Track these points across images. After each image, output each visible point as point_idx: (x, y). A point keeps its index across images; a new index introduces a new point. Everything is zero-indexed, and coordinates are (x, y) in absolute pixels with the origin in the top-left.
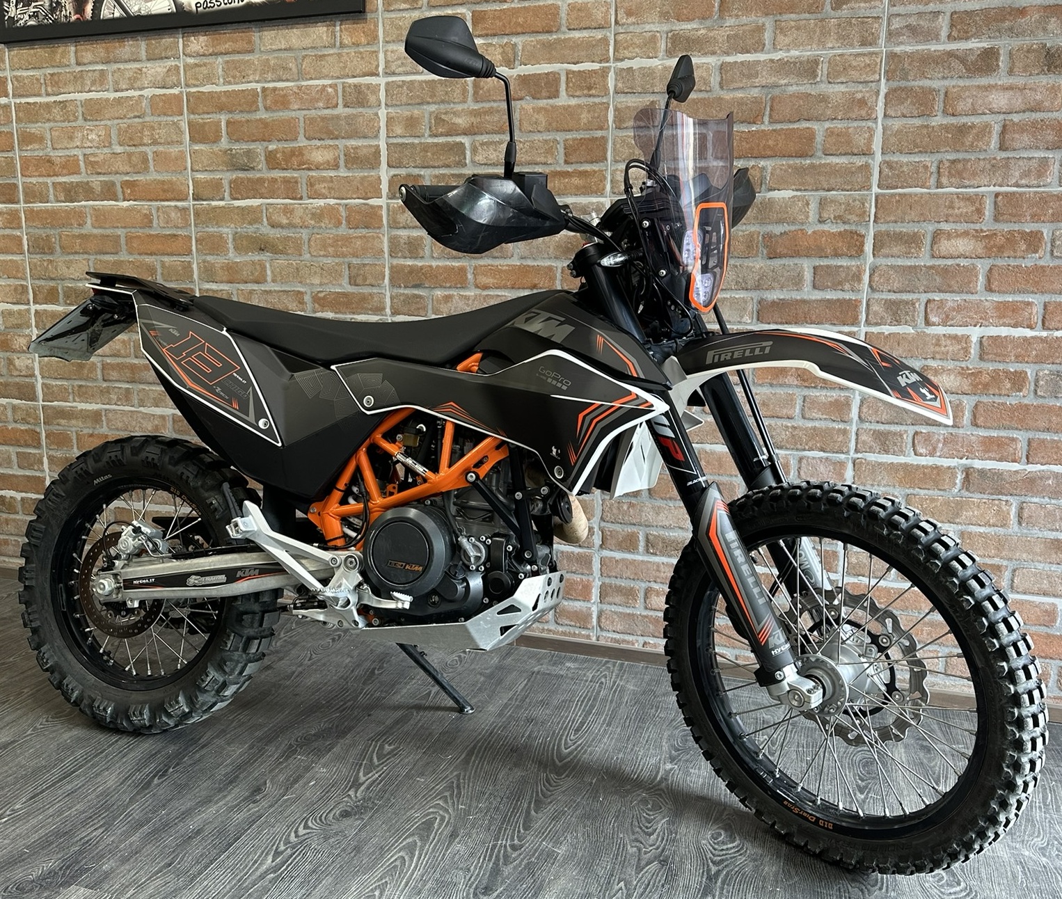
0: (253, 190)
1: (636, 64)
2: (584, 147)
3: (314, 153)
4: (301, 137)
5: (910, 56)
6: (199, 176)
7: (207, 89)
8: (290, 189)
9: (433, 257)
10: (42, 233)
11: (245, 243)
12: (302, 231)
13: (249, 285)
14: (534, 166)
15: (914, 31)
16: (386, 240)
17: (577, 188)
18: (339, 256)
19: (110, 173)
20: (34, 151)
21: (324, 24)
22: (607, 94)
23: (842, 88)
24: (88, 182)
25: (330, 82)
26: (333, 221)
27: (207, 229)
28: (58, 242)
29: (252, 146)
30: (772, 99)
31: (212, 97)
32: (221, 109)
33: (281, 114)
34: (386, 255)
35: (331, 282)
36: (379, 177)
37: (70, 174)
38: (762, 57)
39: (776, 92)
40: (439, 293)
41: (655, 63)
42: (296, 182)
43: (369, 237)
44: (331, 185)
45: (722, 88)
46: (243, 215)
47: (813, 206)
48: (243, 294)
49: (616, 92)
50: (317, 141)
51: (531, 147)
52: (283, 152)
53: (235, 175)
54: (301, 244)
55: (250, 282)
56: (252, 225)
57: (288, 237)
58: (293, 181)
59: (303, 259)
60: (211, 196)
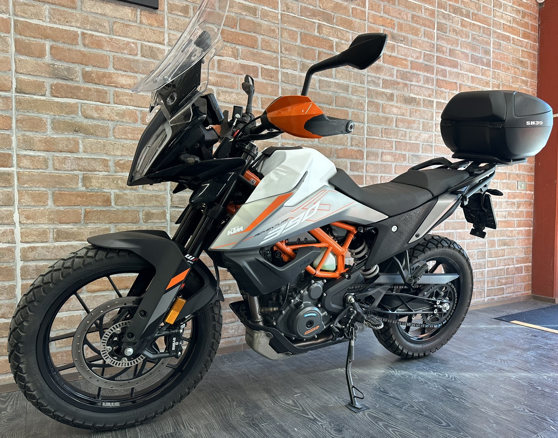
0: (71, 93)
1: (290, 71)
3: (120, 78)
4: (111, 67)
5: (373, 90)
7: (34, 21)
8: (101, 97)
11: (62, 126)
12: (109, 122)
15: (374, 82)
18: (136, 140)
21: (130, 8)
22: (278, 81)
23: (356, 97)
25: (132, 41)
26: (132, 119)
27: (28, 114)
29: (72, 66)
30: (336, 97)
31: (39, 28)
32: (46, 37)
33: (96, 51)
38: (332, 80)
39: (337, 94)
41: (296, 73)
42: (106, 93)
44: (131, 98)
45: (320, 89)
46: (61, 108)
47: (349, 140)
48: (58, 159)
49: (282, 82)
50: (122, 72)
52: (97, 73)
53: (55, 81)
54: (108, 130)
55: (65, 152)
56: (68, 114)
57: (98, 125)
58: (104, 92)
59: (108, 139)
60: (33, 92)
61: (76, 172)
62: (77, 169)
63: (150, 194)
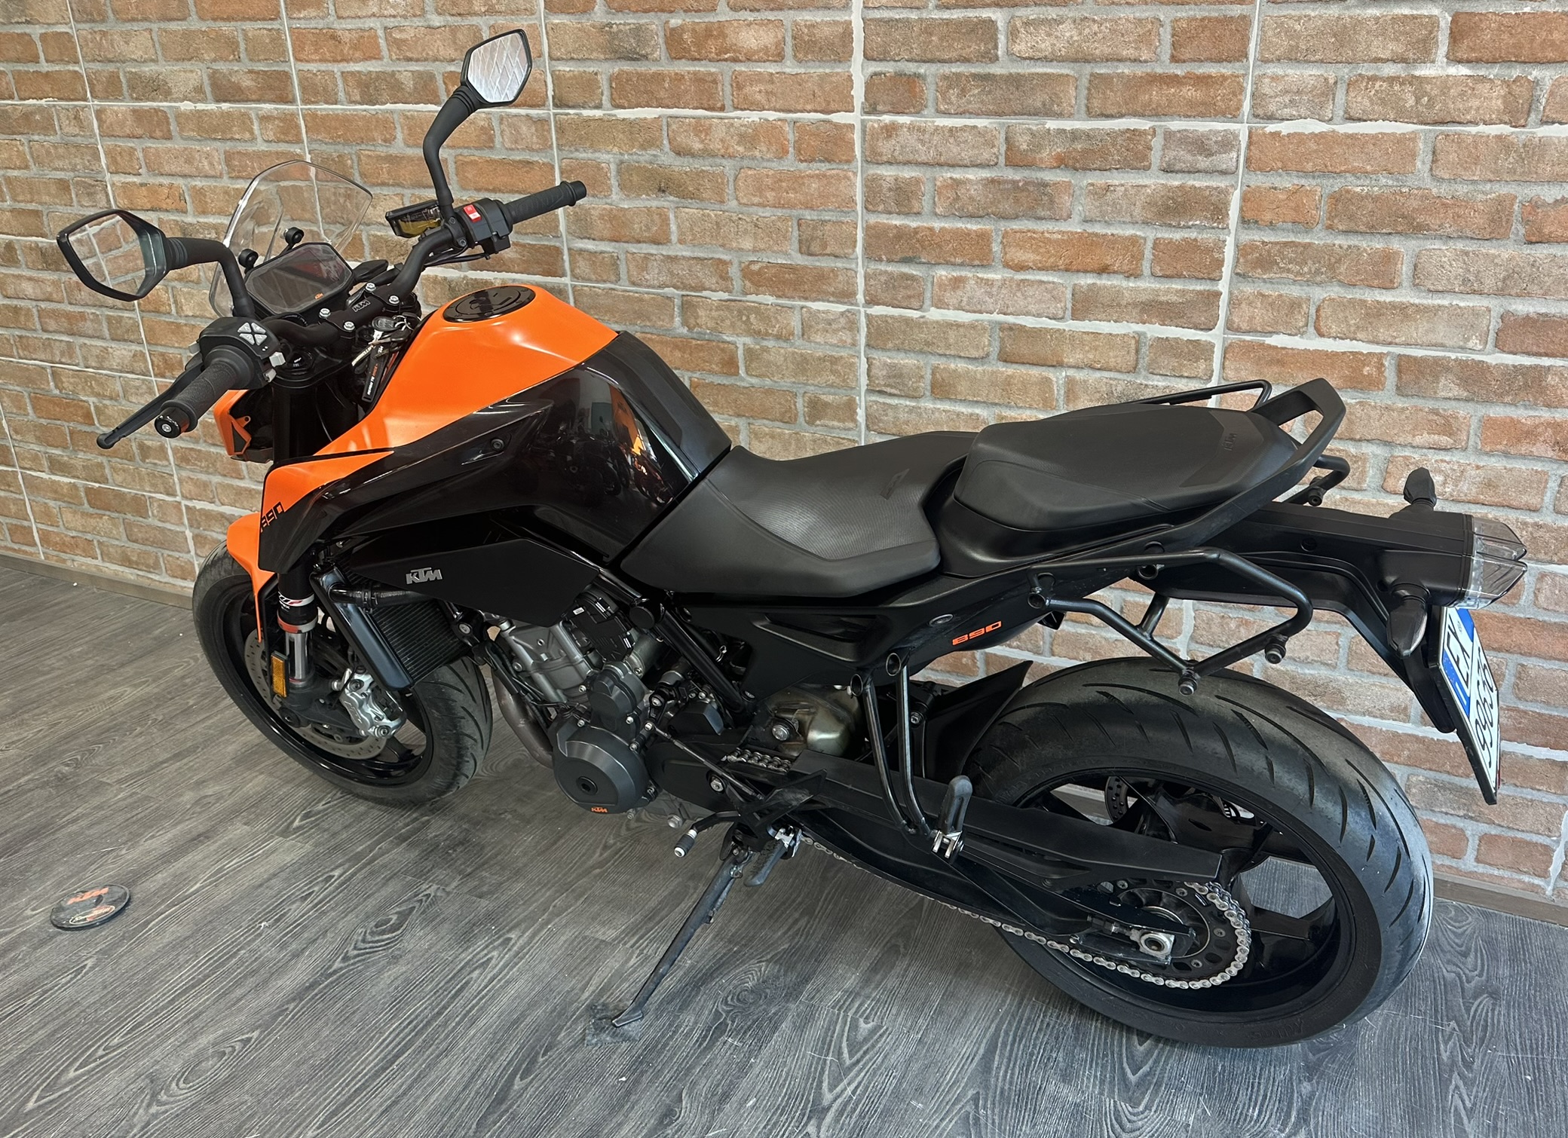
0: (646, 92)
2: (1207, 33)
3: (743, 34)
4: (722, 6)
6: (564, 68)
8: (705, 93)
9: (936, 214)
10: (332, 150)
11: (635, 178)
12: (724, 162)
13: (644, 245)
14: (1116, 64)
16: (858, 182)
17: (1191, 104)
18: (783, 207)
19: (426, 60)
20: (309, 20)
24: (393, 74)
26: (774, 148)
28: (356, 164)
29: (644, 20)
34: (859, 208)
35: (770, 248)
36: (850, 76)
37: (365, 59)
40: (944, 273)
42: (715, 82)
43: (832, 177)
44: (770, 87)
46: (631, 133)
48: (634, 259)
50: (748, 12)
51: (1112, 31)
52: (694, 30)
53: (616, 68)
54: (723, 183)
55: (644, 242)
56: (645, 149)
57: (702, 171)
58: (710, 79)
59: (726, 208)
60: (580, 101)
61: (669, 291)
62: (668, 283)
63: (820, 354)
